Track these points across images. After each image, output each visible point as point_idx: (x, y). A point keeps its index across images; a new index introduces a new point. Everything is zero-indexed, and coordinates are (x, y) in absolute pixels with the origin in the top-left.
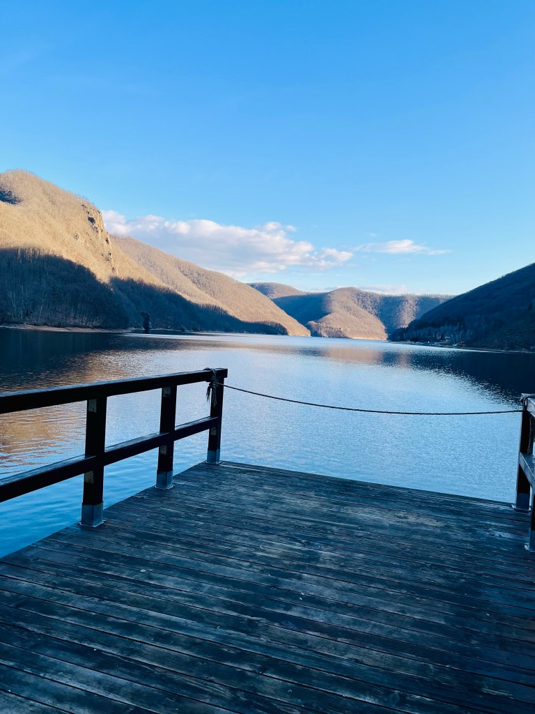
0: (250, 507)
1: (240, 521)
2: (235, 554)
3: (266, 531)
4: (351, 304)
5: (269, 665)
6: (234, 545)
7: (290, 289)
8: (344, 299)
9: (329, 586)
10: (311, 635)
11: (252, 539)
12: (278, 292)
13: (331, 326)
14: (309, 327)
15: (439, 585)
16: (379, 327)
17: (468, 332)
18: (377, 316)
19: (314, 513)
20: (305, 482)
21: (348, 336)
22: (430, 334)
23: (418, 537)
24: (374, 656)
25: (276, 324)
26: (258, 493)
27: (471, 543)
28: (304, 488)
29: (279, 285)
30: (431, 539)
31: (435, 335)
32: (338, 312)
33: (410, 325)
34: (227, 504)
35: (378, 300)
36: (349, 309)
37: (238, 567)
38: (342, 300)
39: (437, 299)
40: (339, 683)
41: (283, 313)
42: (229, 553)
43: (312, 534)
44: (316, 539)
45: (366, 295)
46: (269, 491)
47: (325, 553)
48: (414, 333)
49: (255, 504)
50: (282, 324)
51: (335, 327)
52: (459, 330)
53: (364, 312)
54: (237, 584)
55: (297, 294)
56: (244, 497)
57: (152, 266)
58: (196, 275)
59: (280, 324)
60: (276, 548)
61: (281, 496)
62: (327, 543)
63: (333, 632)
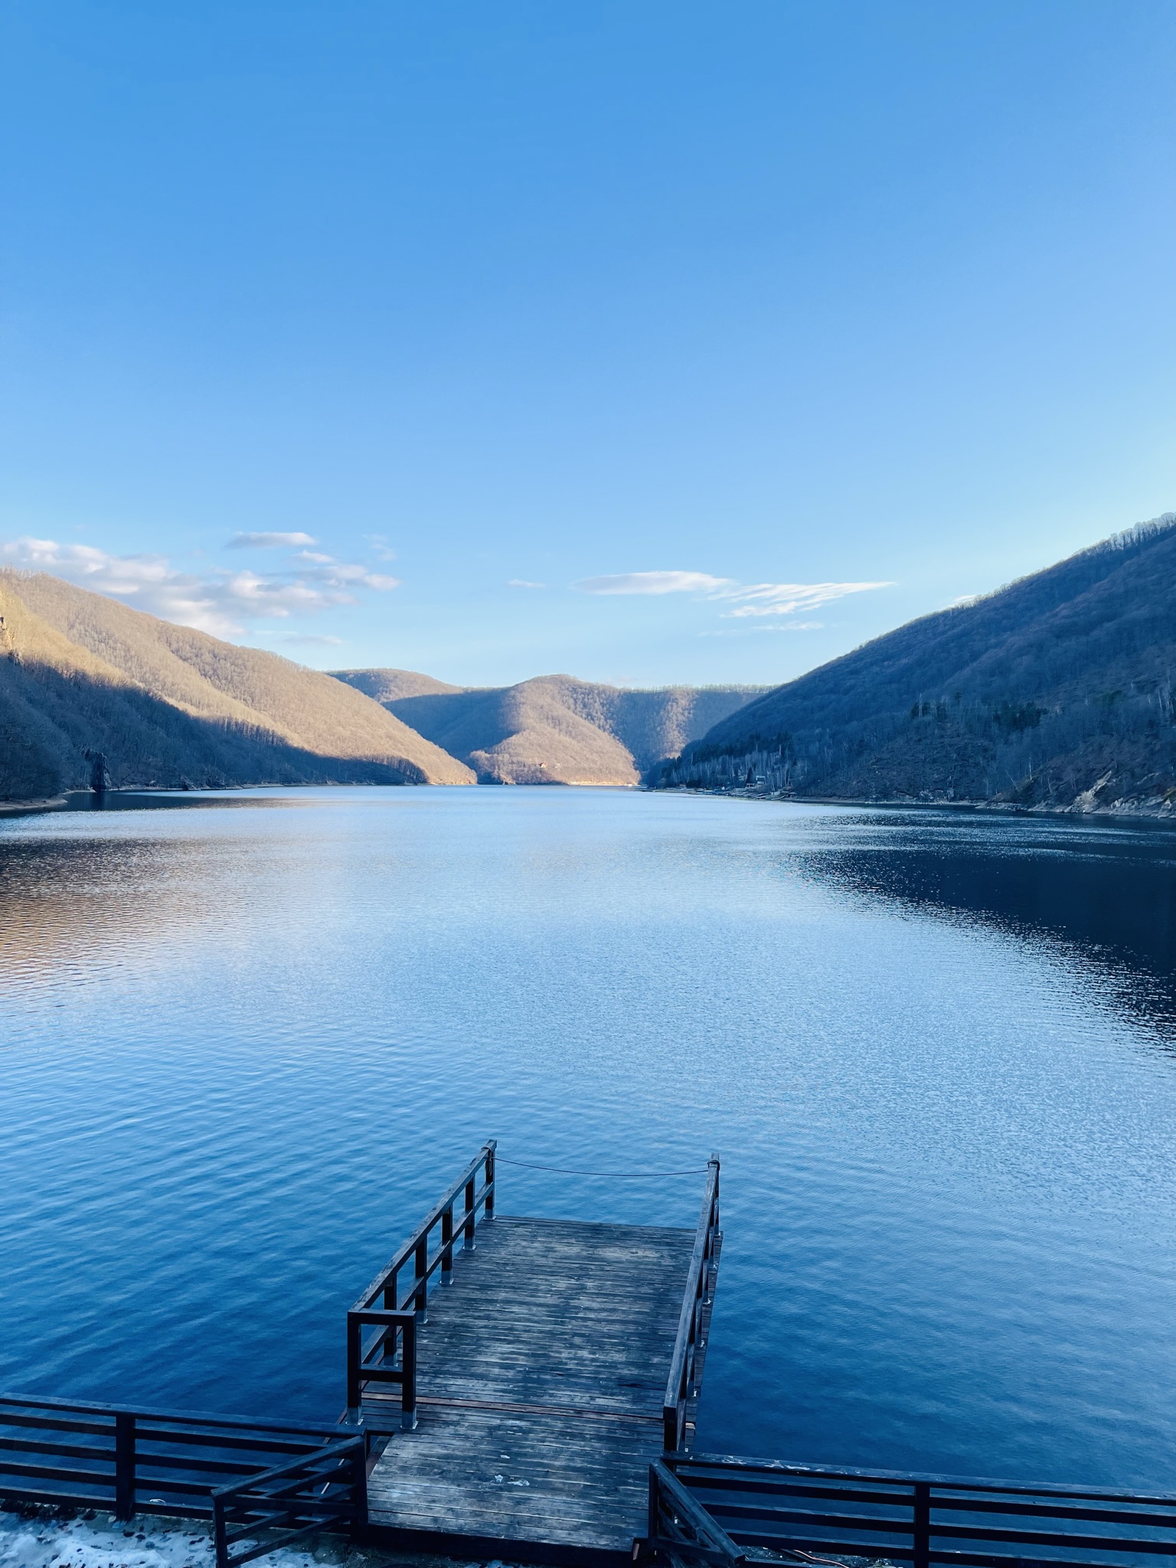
0: (535, 1258)
1: (535, 1269)
2: (540, 1290)
3: (552, 1274)
4: (560, 710)
5: (575, 1335)
6: (538, 1285)
7: (427, 681)
8: (546, 700)
9: (594, 1301)
10: (589, 1323)
11: (546, 1280)
12: (401, 689)
13: (520, 759)
14: (472, 764)
15: (650, 1294)
16: (621, 758)
17: (799, 765)
18: (617, 734)
19: (578, 1257)
20: (566, 1229)
21: (558, 778)
22: (724, 772)
23: (642, 1267)
24: (617, 1327)
25: (401, 761)
26: (535, 1245)
27: (672, 1266)
28: (569, 1236)
29: (401, 673)
30: (650, 1267)
31: (736, 773)
32: (533, 729)
33: (685, 752)
34: (520, 1257)
35: (617, 701)
36: (556, 722)
37: (546, 1297)
38: (541, 702)
39: (734, 695)
40: (604, 1337)
41: (412, 736)
42: (537, 1290)
43: (580, 1272)
44: (583, 1276)
45: (590, 690)
46: (543, 1242)
47: (590, 1284)
48: (693, 769)
49: (538, 1255)
50: (412, 760)
51: (529, 761)
52: (783, 760)
53: (588, 728)
54: (547, 1306)
55: (441, 692)
56: (528, 1250)
57: (103, 640)
58: (208, 657)
59: (409, 763)
60: (562, 1284)
61: (552, 1245)
62: (589, 1277)
63: (599, 1321)
